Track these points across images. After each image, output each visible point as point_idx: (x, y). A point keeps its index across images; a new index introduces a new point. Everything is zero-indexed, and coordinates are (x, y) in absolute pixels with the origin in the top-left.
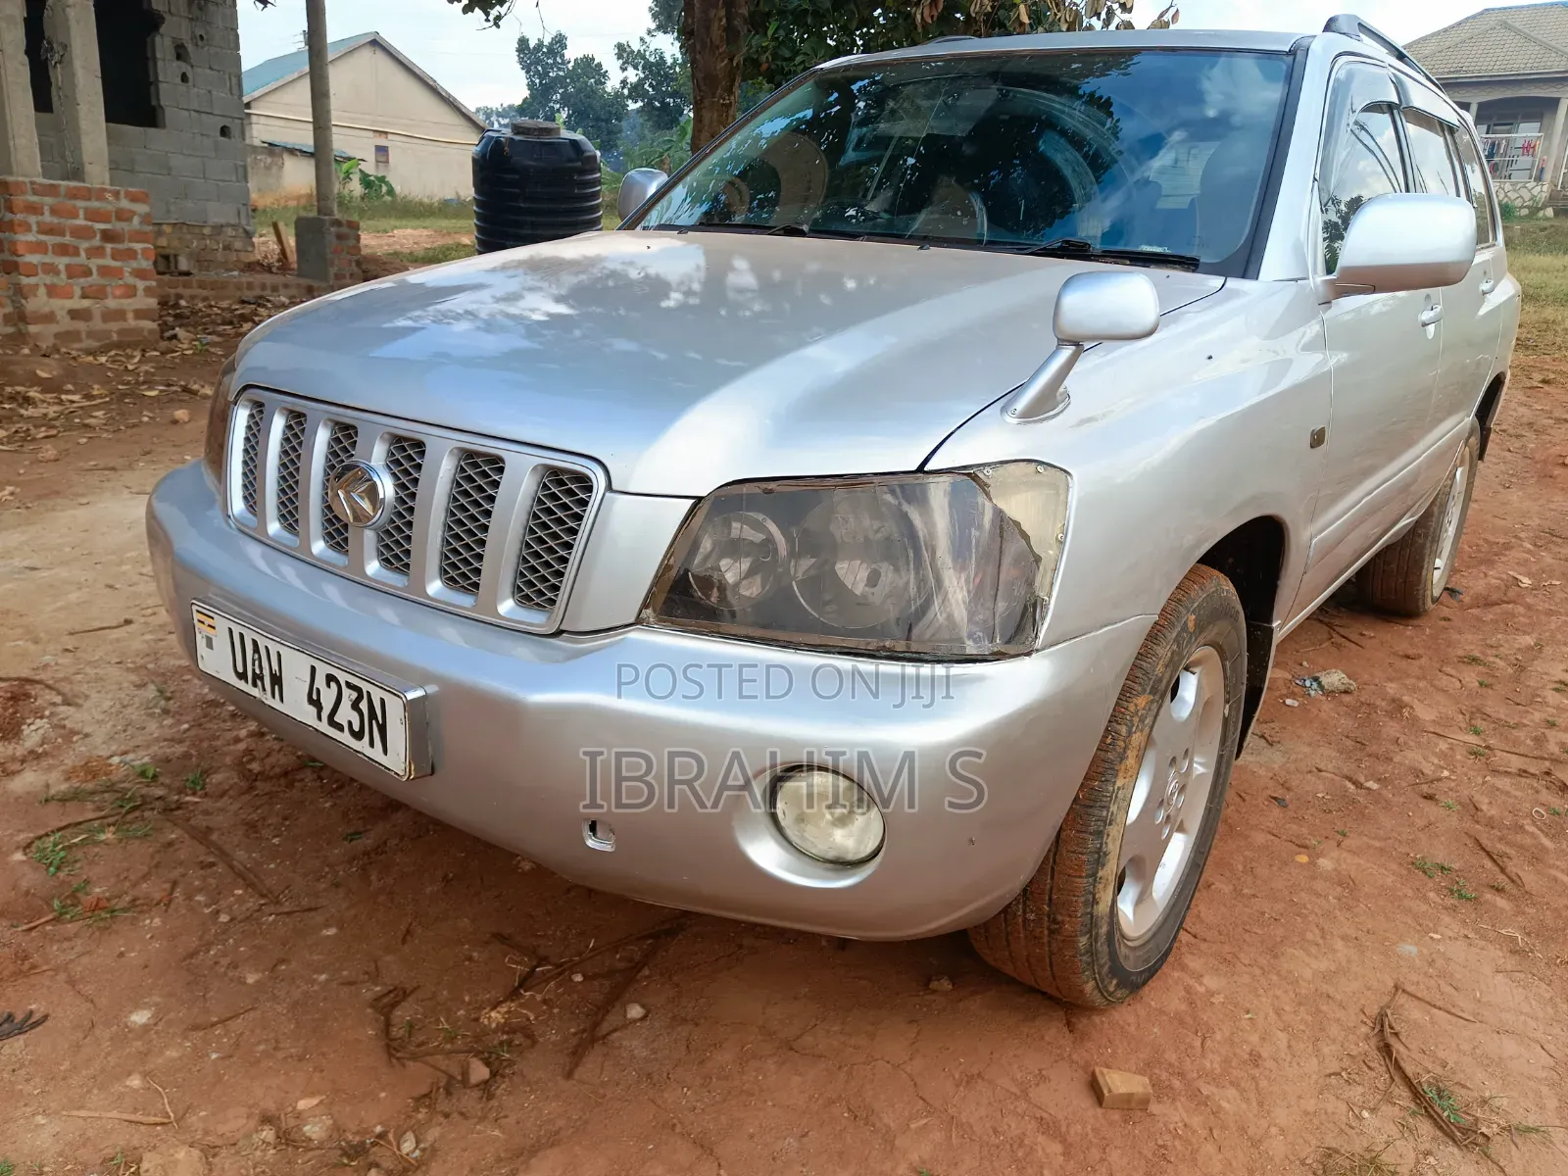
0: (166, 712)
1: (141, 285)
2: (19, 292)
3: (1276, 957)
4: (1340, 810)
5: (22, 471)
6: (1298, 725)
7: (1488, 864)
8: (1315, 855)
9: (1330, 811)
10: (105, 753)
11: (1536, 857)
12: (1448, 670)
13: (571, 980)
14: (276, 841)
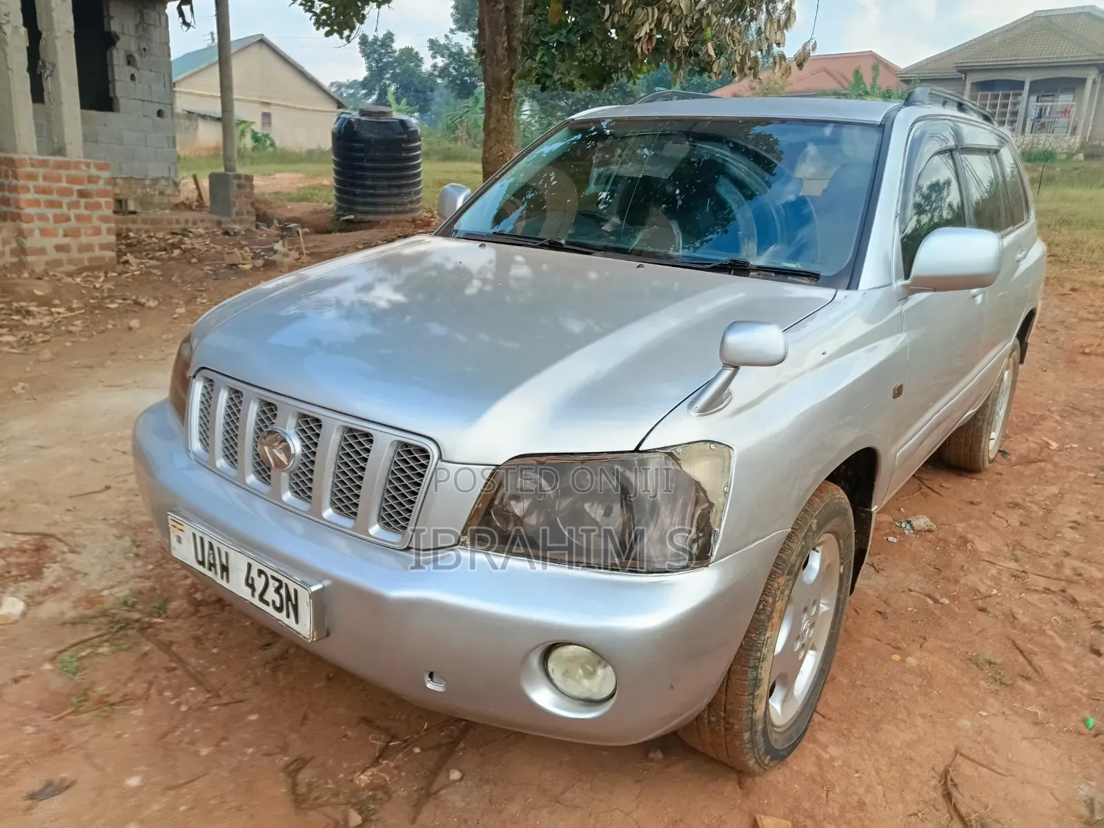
0: (137, 556)
1: (104, 227)
2: (21, 234)
3: (877, 731)
4: (922, 620)
5: (28, 369)
6: (896, 556)
7: (1021, 659)
8: (904, 656)
9: (916, 621)
10: (98, 588)
11: (1053, 653)
12: (999, 513)
13: (412, 752)
14: (215, 651)
